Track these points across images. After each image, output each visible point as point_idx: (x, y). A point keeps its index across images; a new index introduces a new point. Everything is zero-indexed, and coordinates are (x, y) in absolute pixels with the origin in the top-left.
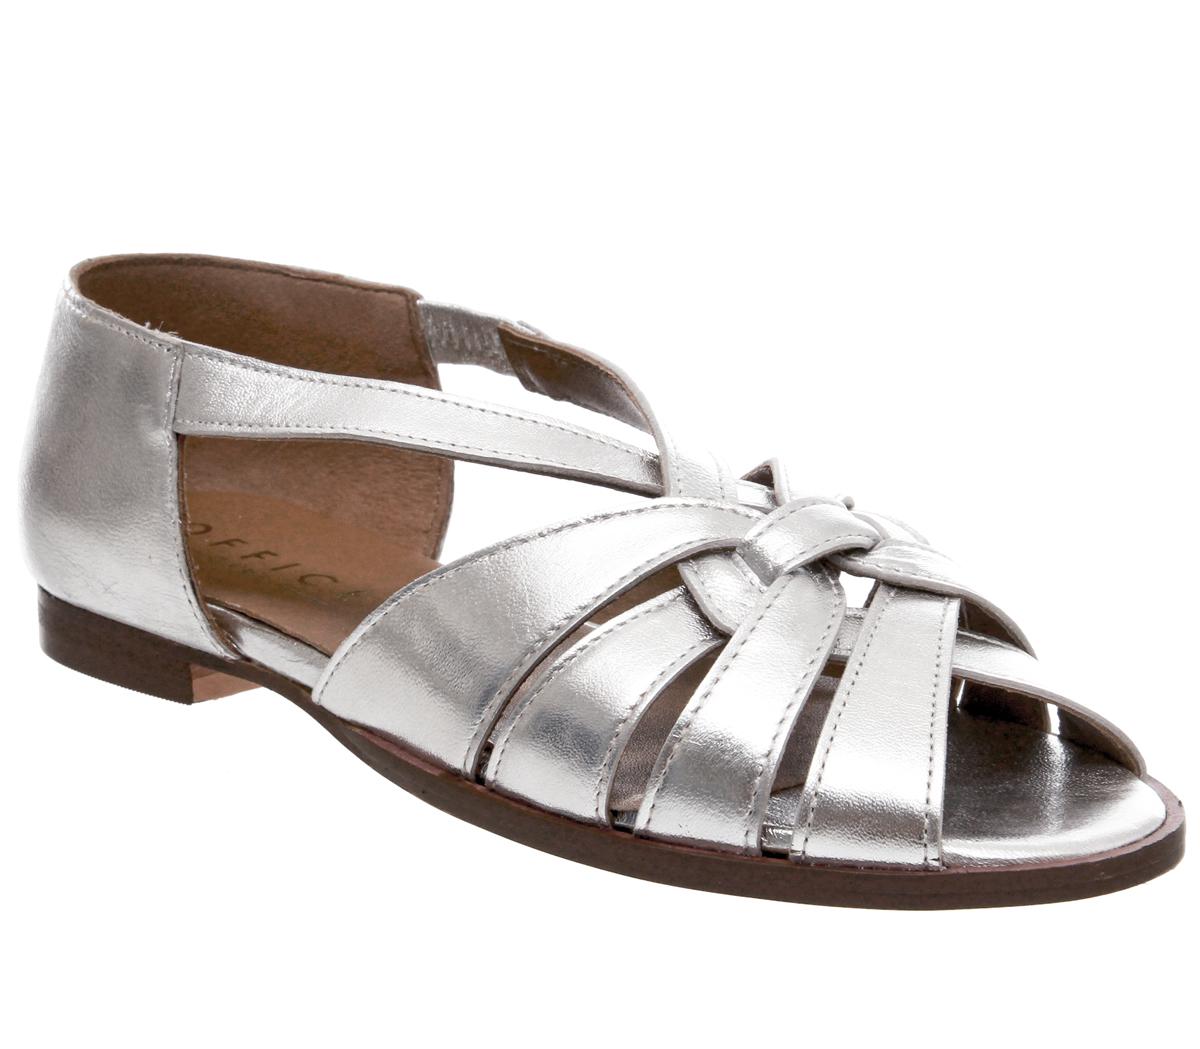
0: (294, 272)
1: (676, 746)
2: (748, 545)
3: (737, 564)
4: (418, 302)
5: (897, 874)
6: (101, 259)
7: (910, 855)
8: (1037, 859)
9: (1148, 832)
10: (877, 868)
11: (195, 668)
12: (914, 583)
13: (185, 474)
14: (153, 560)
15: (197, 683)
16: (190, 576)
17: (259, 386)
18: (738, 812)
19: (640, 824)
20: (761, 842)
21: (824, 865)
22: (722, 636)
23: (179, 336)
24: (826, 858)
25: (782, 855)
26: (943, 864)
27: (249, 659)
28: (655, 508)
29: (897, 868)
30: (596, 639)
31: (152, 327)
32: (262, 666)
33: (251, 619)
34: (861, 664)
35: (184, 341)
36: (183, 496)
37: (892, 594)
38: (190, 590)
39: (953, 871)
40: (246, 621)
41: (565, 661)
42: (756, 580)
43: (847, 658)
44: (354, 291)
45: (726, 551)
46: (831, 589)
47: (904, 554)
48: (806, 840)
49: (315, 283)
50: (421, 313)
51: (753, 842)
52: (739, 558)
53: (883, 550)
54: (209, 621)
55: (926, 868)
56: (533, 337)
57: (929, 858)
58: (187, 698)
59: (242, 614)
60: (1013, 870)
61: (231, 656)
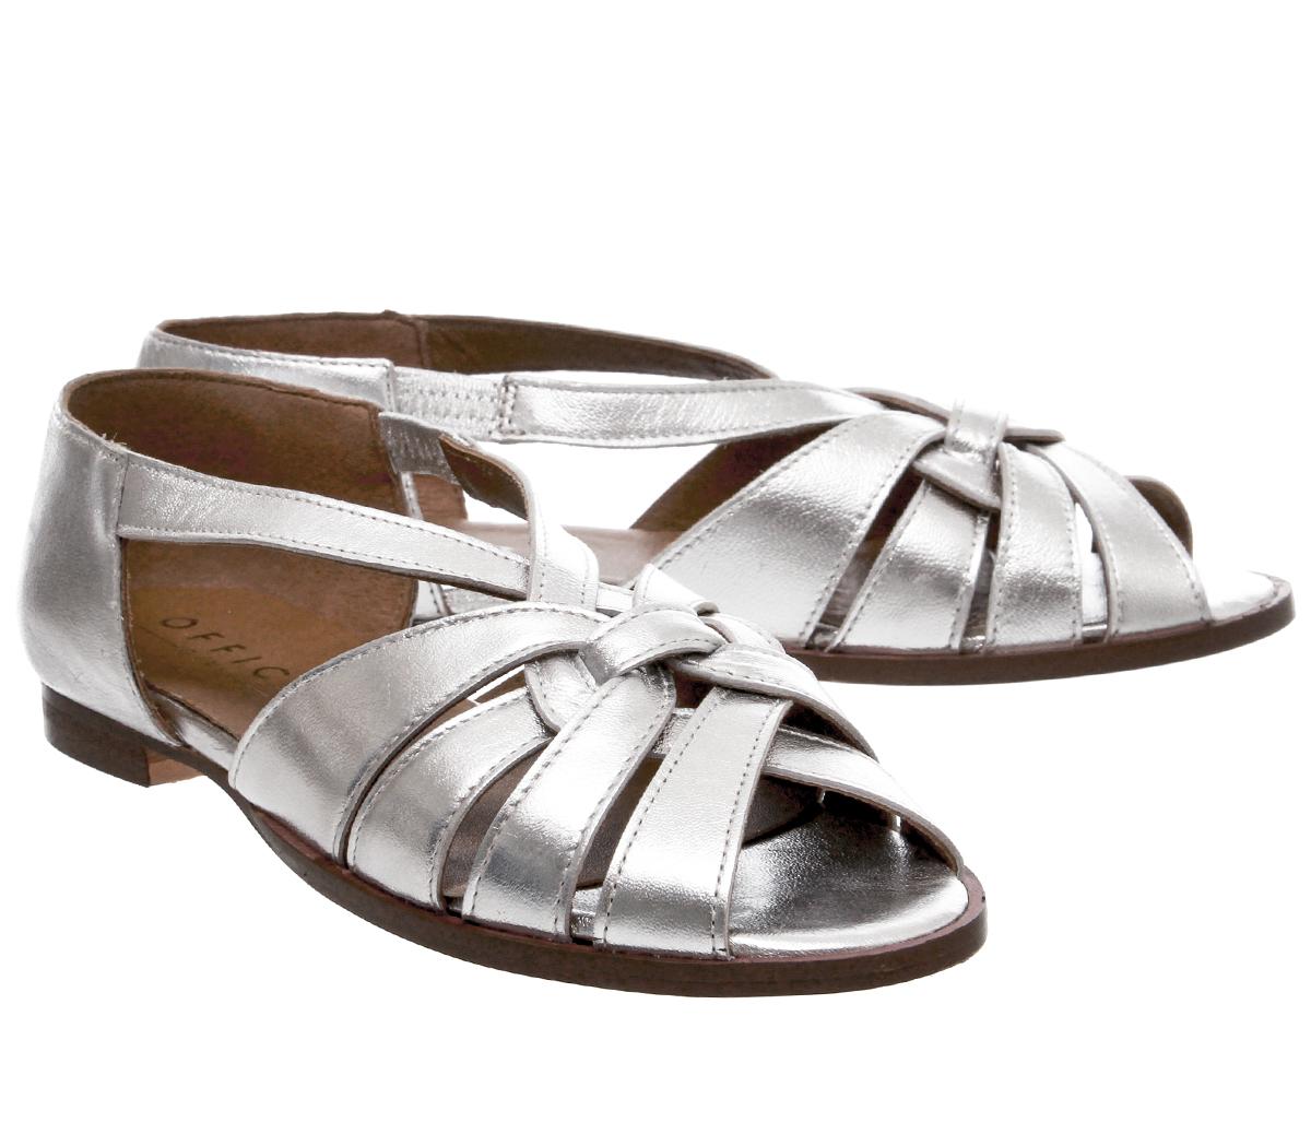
0: (276, 385)
1: (496, 838)
2: (589, 647)
3: (577, 667)
4: (380, 414)
5: (690, 962)
6: (99, 374)
7: (699, 944)
8: (821, 951)
9: (938, 927)
10: (672, 957)
11: (152, 754)
12: (746, 686)
13: (128, 575)
14: (105, 654)
15: (153, 767)
16: (132, 668)
17: (186, 495)
18: (548, 901)
19: (466, 910)
20: (571, 930)
21: (623, 951)
22: (551, 732)
23: (128, 447)
24: (624, 946)
25: (587, 942)
26: (732, 954)
27: (189, 747)
28: (510, 611)
29: (688, 958)
30: (439, 735)
31: (108, 438)
32: (198, 753)
33: (189, 708)
34: (676, 763)
35: (130, 452)
36: (126, 595)
37: (723, 696)
38: (133, 683)
39: (740, 961)
40: (187, 712)
41: (410, 755)
42: (592, 681)
43: (664, 756)
44: (326, 404)
45: (568, 653)
46: (662, 690)
47: (743, 658)
48: (606, 928)
49: (292, 397)
50: (382, 424)
51: (561, 928)
52: (580, 660)
53: (722, 654)
54: (152, 710)
55: (715, 958)
56: (466, 448)
57: (717, 948)
58: (145, 781)
59: (183, 705)
60: (796, 960)
61: (174, 744)
